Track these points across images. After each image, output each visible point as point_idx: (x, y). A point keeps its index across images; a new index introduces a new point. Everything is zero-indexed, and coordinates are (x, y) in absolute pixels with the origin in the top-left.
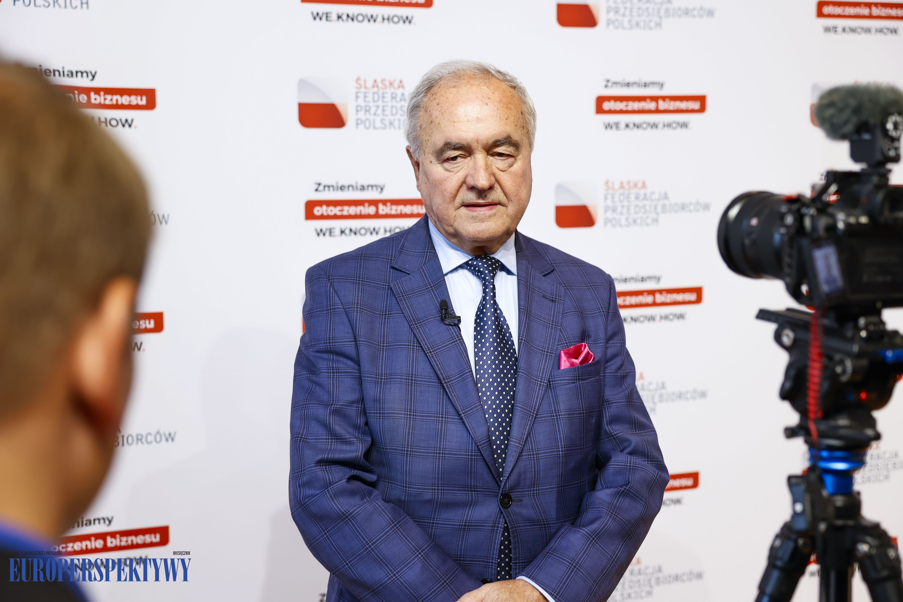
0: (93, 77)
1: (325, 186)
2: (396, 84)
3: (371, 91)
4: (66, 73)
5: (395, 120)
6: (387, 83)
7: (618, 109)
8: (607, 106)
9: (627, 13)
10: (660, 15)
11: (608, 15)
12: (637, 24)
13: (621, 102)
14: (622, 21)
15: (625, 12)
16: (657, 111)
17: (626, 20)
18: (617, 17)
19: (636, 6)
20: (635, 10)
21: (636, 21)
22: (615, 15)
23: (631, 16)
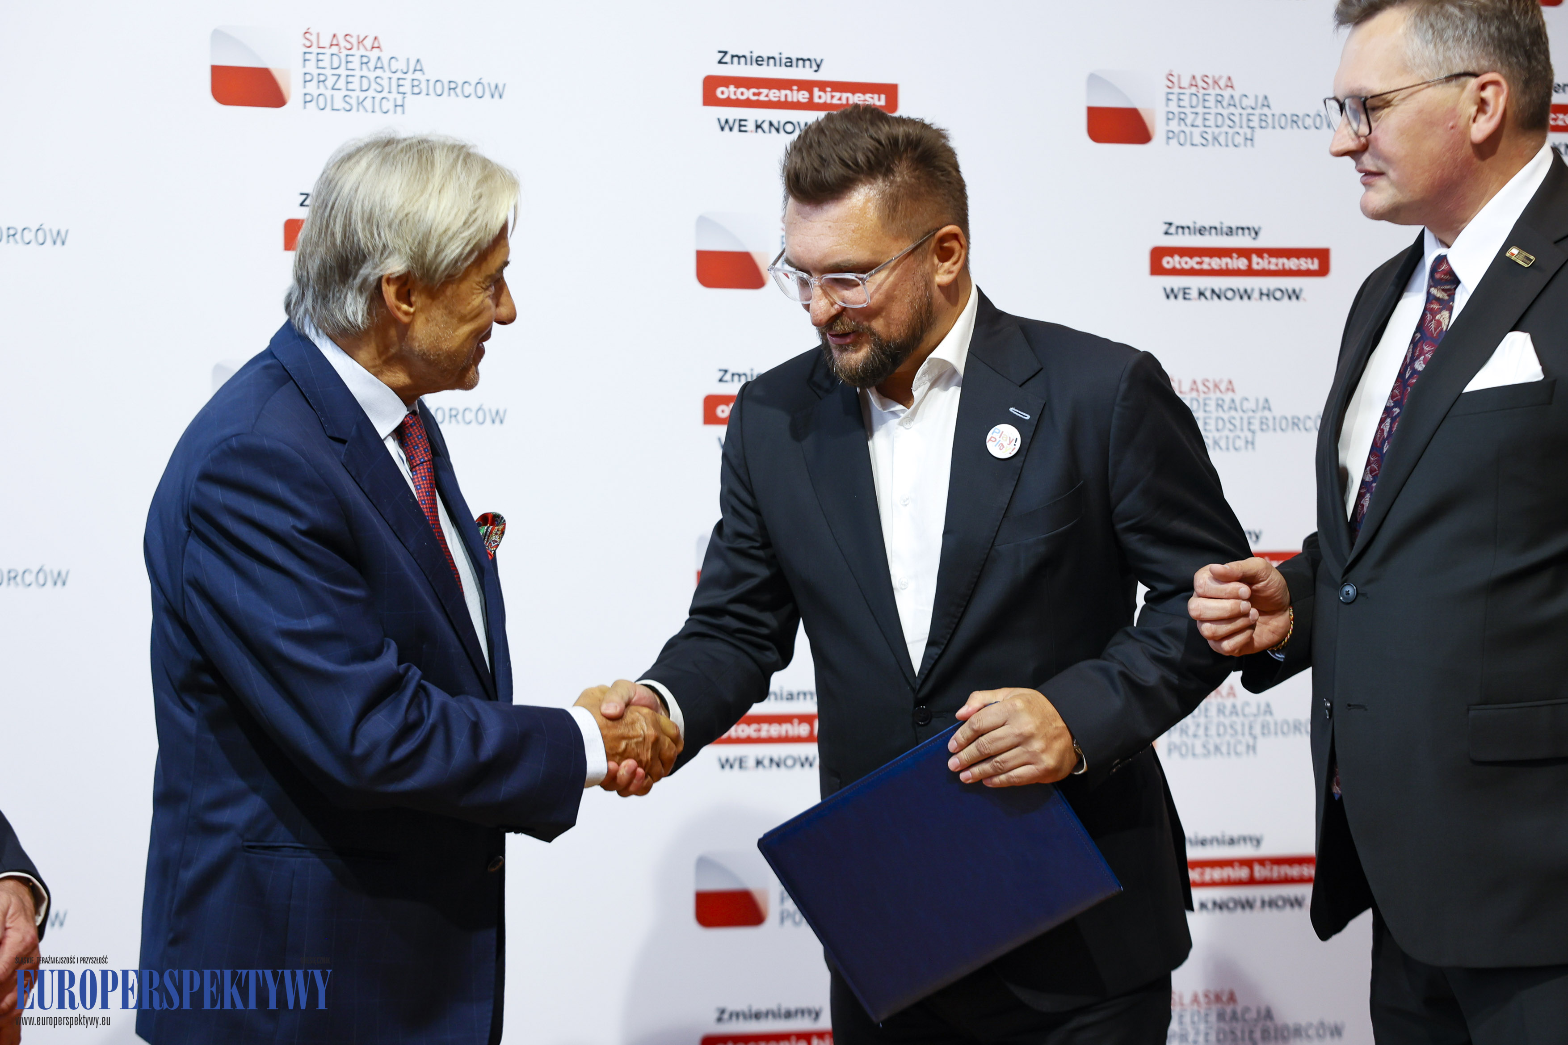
7: (1186, 267)
8: (1168, 263)
9: (1199, 121)
10: (1251, 124)
11: (1168, 124)
12: (1215, 139)
13: (1191, 257)
14: (1191, 133)
15: (1194, 120)
16: (1250, 272)
17: (1197, 132)
18: (1183, 127)
19: (1213, 111)
20: (1211, 117)
21: (1213, 133)
22: (1179, 125)
23: (1205, 126)
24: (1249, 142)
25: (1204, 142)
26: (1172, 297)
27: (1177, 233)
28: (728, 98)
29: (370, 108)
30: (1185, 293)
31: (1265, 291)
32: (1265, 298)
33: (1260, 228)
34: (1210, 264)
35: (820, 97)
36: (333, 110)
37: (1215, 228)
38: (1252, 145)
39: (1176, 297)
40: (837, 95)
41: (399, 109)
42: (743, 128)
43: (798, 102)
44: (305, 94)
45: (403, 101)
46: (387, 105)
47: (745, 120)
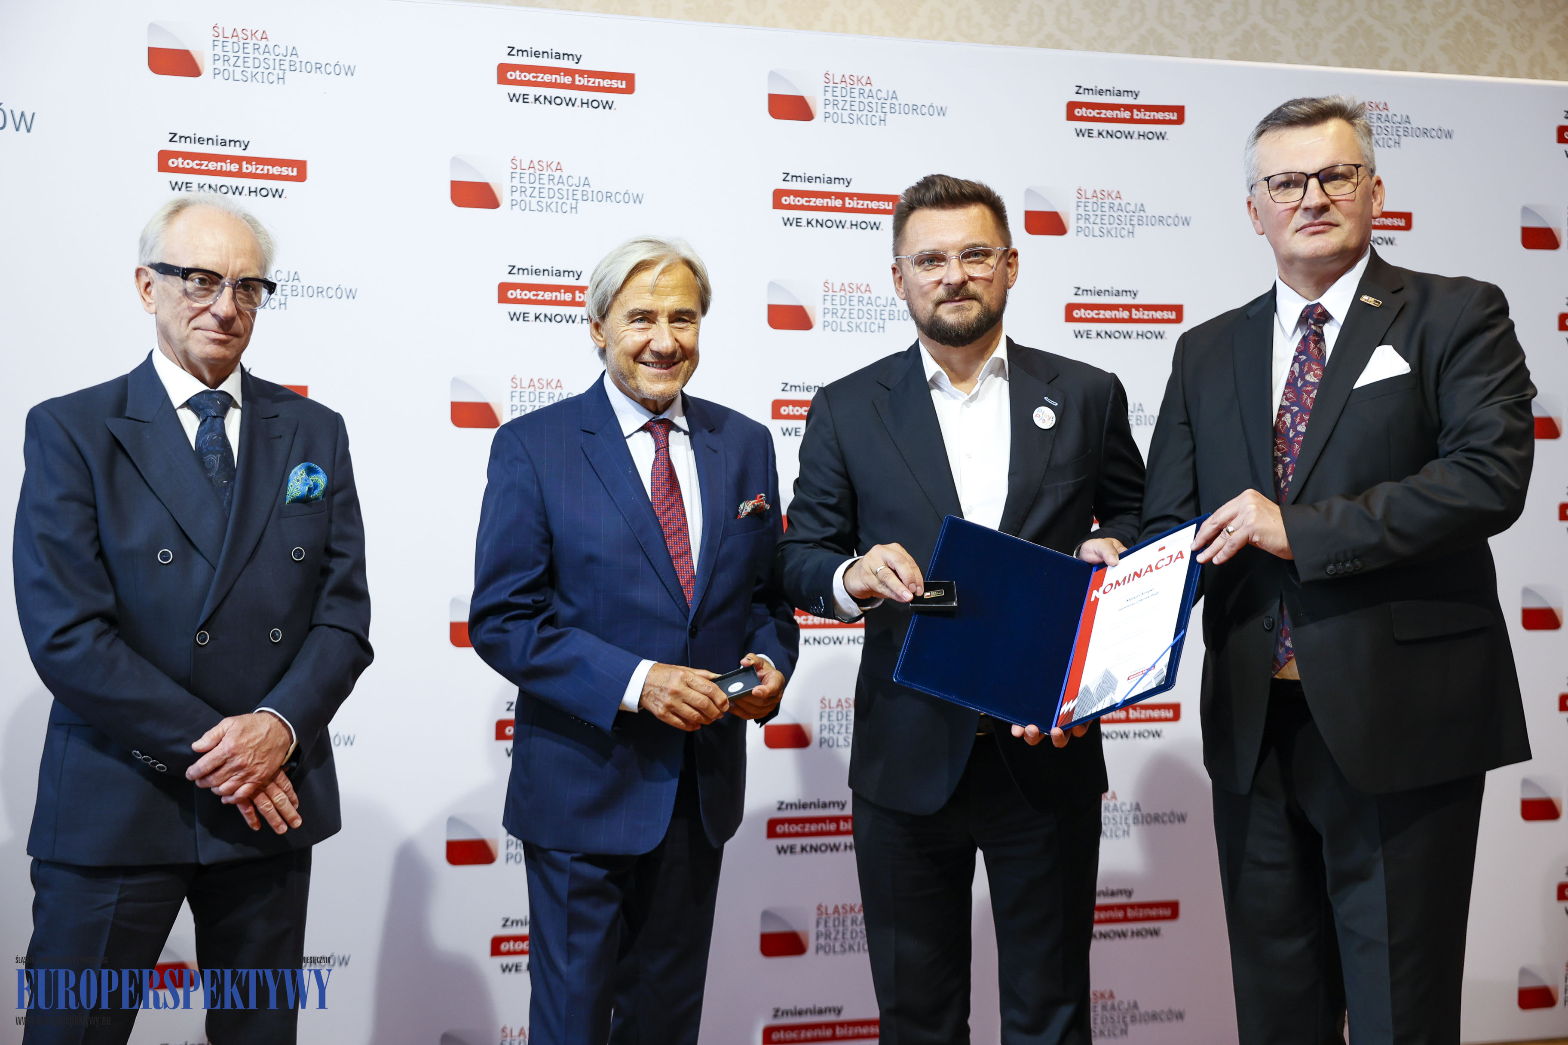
0: (579, 276)
1: (791, 386)
2: (863, 288)
3: (839, 294)
4: (554, 272)
5: (861, 323)
6: (854, 287)
7: (1089, 317)
8: (1077, 314)
9: (1098, 221)
10: (1132, 222)
11: (1077, 223)
12: (1109, 232)
13: (1092, 310)
14: (1093, 228)
15: (1095, 220)
16: (1130, 320)
17: (1096, 227)
18: (1088, 225)
19: (1108, 214)
20: (1106, 218)
21: (1107, 228)
22: (1085, 223)
23: (1102, 224)
24: (1131, 234)
25: (1101, 234)
26: (1079, 336)
27: (1083, 294)
28: (789, 204)
29: (554, 210)
30: (1088, 334)
31: (1140, 333)
32: (1140, 337)
33: (1137, 291)
34: (1104, 315)
35: (849, 204)
36: (530, 210)
37: (1108, 291)
38: (1133, 236)
39: (1082, 337)
40: (861, 202)
41: (574, 210)
42: (799, 224)
43: (835, 207)
44: (512, 200)
45: (576, 205)
46: (565, 208)
47: (800, 219)
